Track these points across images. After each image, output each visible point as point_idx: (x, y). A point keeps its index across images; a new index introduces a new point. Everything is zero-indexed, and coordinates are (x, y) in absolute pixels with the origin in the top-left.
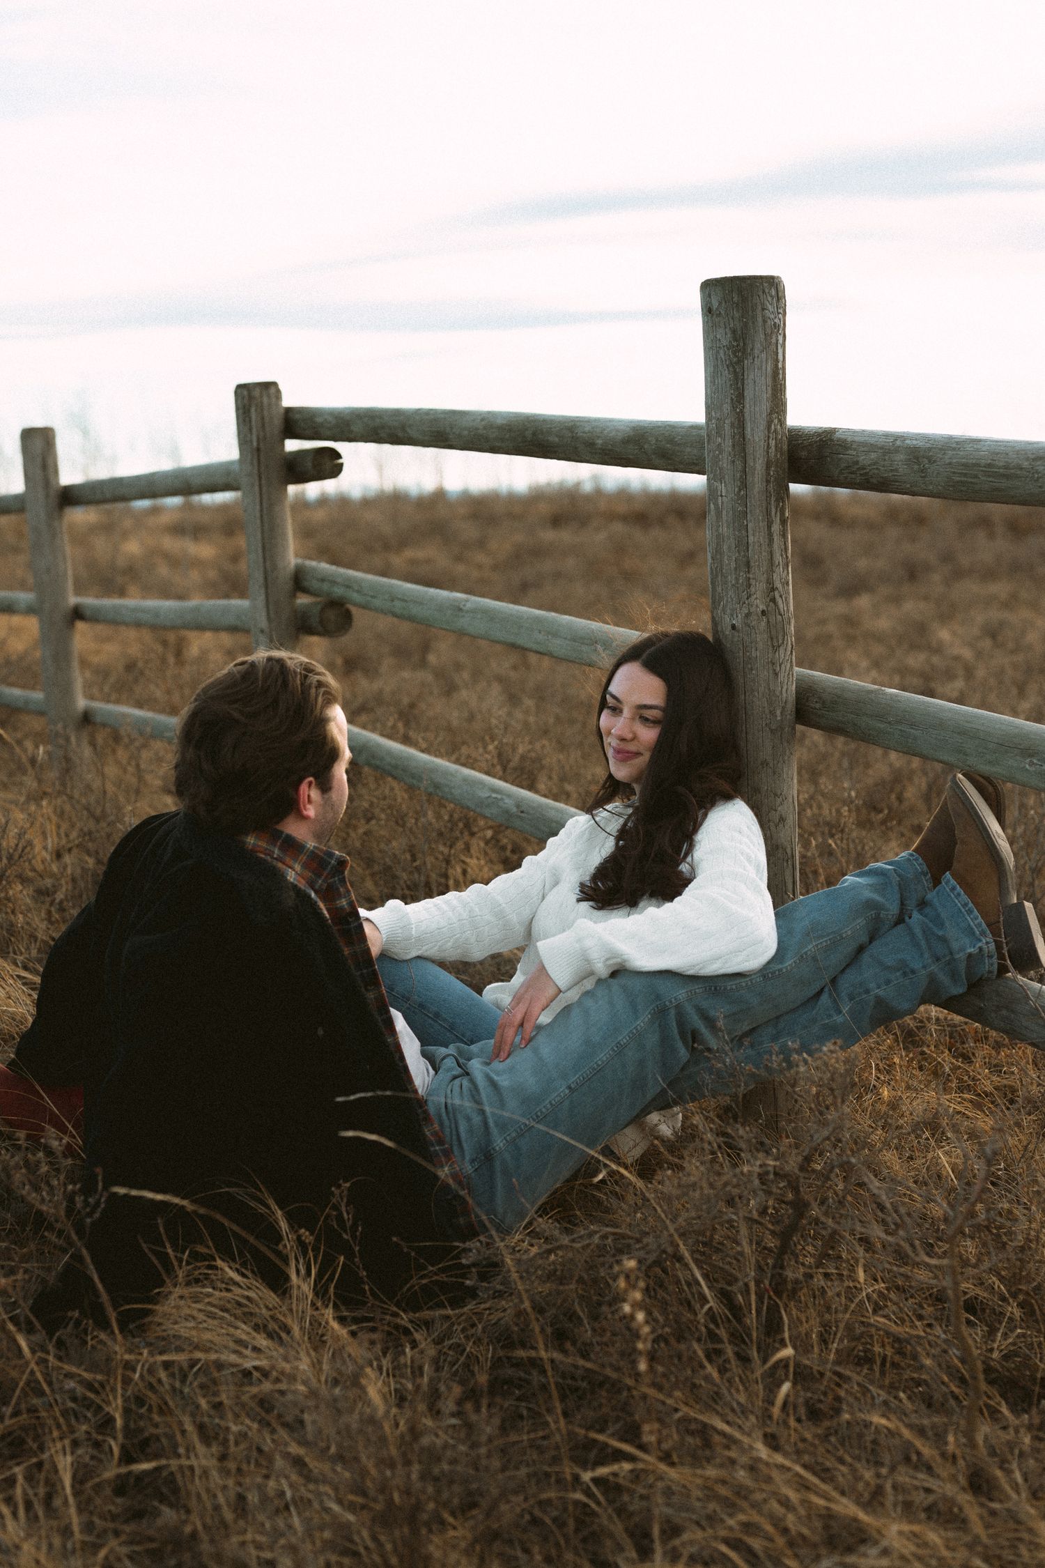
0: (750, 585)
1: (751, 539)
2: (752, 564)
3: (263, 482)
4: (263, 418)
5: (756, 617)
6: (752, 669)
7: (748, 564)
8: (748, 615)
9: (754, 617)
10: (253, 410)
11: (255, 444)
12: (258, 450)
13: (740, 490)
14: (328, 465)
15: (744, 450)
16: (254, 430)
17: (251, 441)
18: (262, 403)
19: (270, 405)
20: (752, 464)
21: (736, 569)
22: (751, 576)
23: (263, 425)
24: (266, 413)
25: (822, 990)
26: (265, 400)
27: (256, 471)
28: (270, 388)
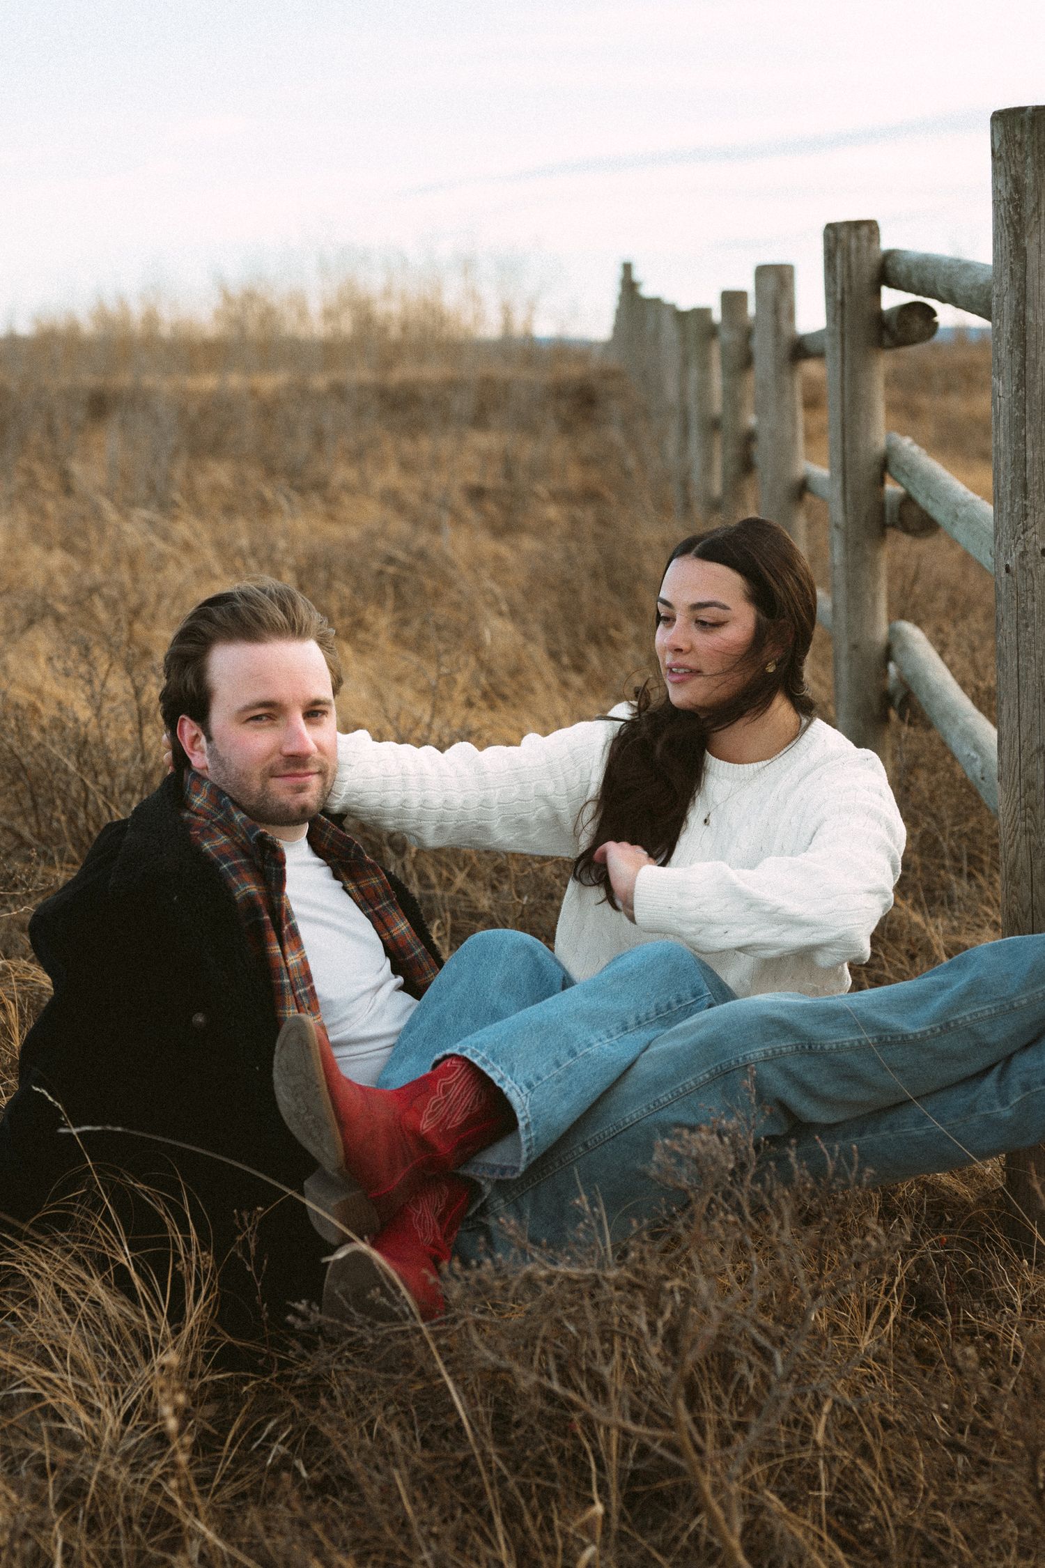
0: (1027, 515)
1: (1029, 454)
2: (1030, 487)
3: (847, 343)
4: (849, 267)
5: (1034, 558)
6: (1027, 626)
7: (1025, 486)
8: (1023, 554)
9: (1029, 557)
10: (839, 254)
11: (839, 297)
12: (842, 303)
13: (1017, 391)
14: (917, 324)
15: (1024, 335)
16: (839, 281)
17: (835, 293)
18: (849, 247)
19: (858, 250)
20: (1033, 356)
21: (1011, 492)
22: (1027, 503)
23: (849, 276)
24: (853, 259)
25: (991, 1068)
26: (853, 244)
27: (838, 329)
28: (868, 229)
